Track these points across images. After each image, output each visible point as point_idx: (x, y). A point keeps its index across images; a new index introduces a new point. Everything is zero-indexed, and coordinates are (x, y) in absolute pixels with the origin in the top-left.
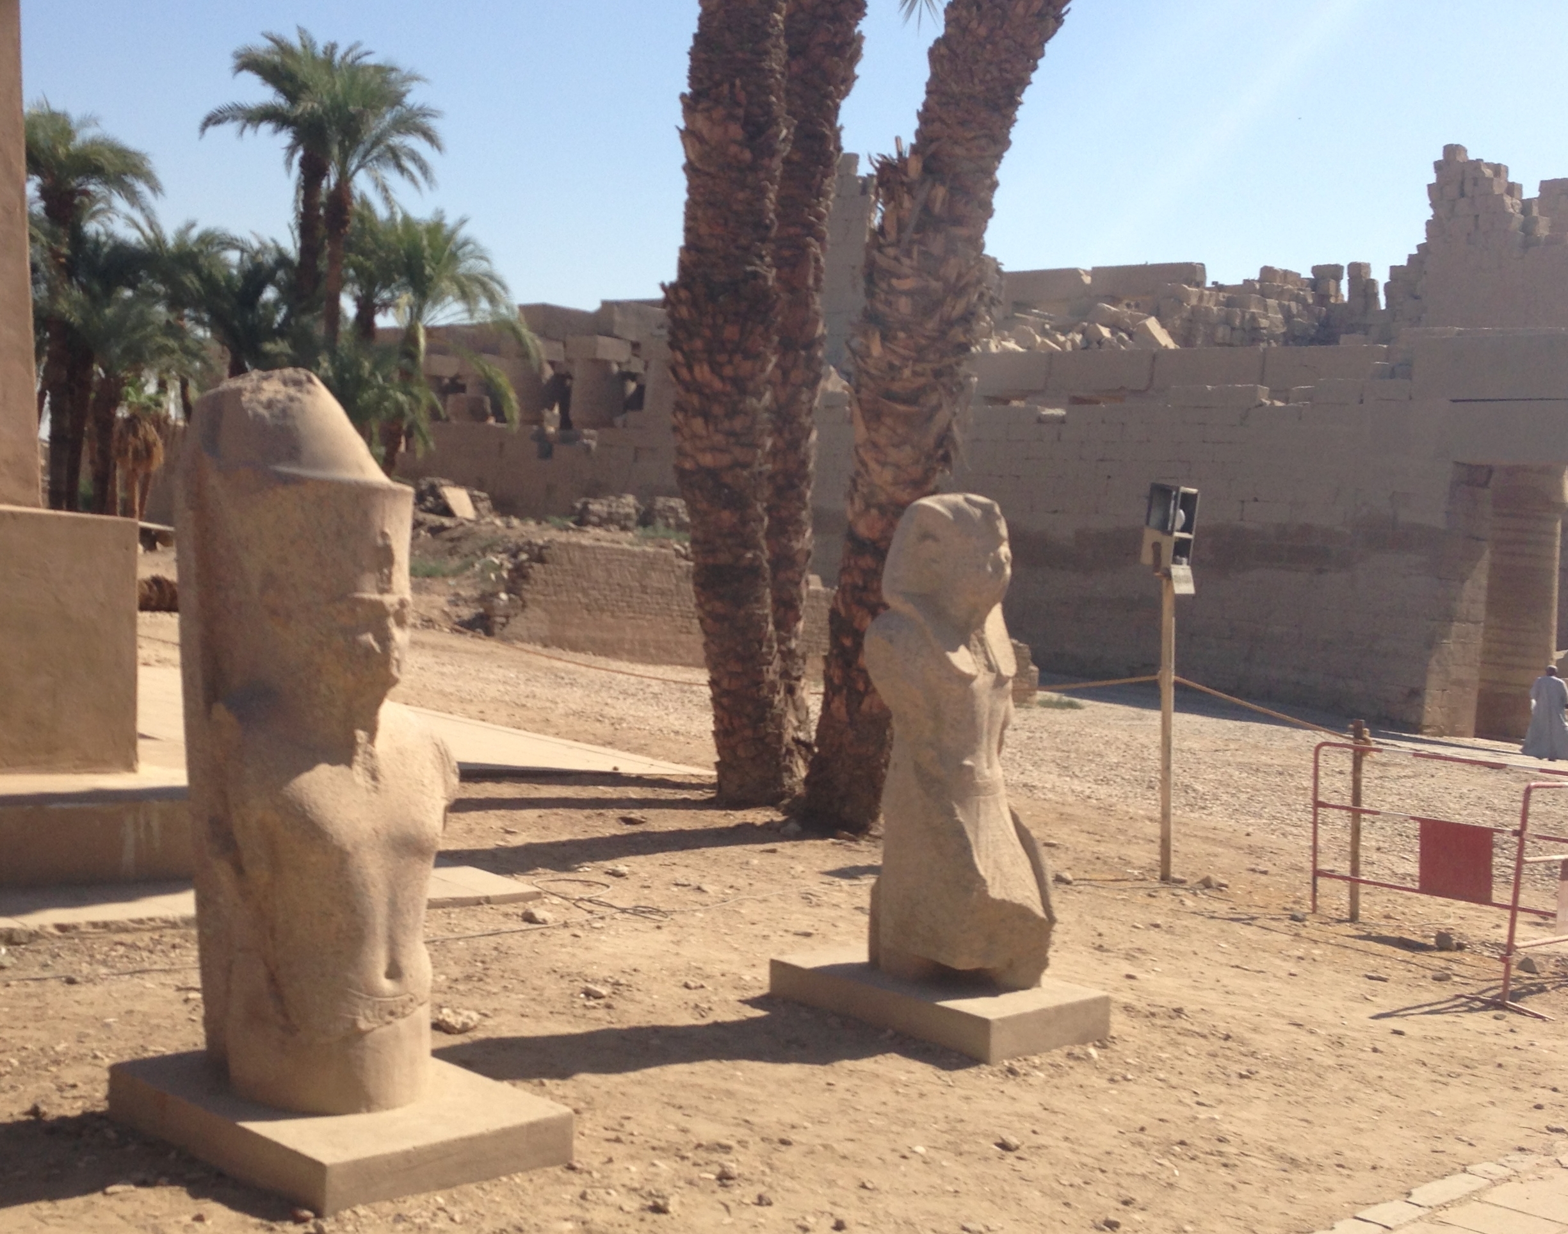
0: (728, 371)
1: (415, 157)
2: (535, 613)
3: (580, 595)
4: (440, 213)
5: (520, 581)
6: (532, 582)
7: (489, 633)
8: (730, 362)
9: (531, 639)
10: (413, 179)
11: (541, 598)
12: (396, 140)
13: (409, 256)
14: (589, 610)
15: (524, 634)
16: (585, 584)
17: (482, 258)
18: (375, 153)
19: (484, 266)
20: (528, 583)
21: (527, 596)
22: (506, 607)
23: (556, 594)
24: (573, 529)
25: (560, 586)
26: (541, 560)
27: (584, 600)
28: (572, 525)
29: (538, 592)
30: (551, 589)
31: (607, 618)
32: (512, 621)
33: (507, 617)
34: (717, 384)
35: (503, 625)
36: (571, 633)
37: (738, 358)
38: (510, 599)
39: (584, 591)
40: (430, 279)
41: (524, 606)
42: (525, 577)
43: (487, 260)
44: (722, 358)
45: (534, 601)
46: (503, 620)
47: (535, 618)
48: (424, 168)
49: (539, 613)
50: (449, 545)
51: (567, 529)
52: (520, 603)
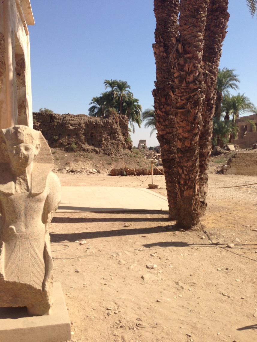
0: (163, 110)
1: (235, 85)
2: (233, 168)
3: (244, 164)
4: (239, 94)
5: (230, 162)
6: (232, 162)
7: (223, 173)
8: (164, 108)
9: (232, 174)
10: (234, 88)
11: (234, 165)
12: (231, 82)
13: (233, 103)
14: (246, 167)
15: (231, 173)
16: (245, 161)
17: (248, 100)
18: (227, 86)
19: (248, 102)
20: (231, 162)
21: (231, 165)
22: (227, 168)
23: (238, 164)
24: (252, 150)
25: (239, 162)
26: (235, 157)
27: (245, 164)
28: (251, 149)
29: (234, 164)
30: (237, 163)
31: (251, 168)
32: (228, 170)
33: (227, 170)
34: (161, 114)
35: (226, 171)
36: (242, 171)
37: (165, 106)
38: (227, 166)
39: (245, 163)
40: (237, 106)
41: (231, 167)
42: (231, 161)
43: (249, 100)
44: (162, 107)
45: (232, 166)
46: (226, 170)
47: (233, 169)
48: (237, 86)
49: (234, 168)
50: (226, 156)
51: (250, 150)
52: (230, 166)
